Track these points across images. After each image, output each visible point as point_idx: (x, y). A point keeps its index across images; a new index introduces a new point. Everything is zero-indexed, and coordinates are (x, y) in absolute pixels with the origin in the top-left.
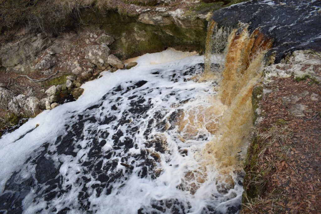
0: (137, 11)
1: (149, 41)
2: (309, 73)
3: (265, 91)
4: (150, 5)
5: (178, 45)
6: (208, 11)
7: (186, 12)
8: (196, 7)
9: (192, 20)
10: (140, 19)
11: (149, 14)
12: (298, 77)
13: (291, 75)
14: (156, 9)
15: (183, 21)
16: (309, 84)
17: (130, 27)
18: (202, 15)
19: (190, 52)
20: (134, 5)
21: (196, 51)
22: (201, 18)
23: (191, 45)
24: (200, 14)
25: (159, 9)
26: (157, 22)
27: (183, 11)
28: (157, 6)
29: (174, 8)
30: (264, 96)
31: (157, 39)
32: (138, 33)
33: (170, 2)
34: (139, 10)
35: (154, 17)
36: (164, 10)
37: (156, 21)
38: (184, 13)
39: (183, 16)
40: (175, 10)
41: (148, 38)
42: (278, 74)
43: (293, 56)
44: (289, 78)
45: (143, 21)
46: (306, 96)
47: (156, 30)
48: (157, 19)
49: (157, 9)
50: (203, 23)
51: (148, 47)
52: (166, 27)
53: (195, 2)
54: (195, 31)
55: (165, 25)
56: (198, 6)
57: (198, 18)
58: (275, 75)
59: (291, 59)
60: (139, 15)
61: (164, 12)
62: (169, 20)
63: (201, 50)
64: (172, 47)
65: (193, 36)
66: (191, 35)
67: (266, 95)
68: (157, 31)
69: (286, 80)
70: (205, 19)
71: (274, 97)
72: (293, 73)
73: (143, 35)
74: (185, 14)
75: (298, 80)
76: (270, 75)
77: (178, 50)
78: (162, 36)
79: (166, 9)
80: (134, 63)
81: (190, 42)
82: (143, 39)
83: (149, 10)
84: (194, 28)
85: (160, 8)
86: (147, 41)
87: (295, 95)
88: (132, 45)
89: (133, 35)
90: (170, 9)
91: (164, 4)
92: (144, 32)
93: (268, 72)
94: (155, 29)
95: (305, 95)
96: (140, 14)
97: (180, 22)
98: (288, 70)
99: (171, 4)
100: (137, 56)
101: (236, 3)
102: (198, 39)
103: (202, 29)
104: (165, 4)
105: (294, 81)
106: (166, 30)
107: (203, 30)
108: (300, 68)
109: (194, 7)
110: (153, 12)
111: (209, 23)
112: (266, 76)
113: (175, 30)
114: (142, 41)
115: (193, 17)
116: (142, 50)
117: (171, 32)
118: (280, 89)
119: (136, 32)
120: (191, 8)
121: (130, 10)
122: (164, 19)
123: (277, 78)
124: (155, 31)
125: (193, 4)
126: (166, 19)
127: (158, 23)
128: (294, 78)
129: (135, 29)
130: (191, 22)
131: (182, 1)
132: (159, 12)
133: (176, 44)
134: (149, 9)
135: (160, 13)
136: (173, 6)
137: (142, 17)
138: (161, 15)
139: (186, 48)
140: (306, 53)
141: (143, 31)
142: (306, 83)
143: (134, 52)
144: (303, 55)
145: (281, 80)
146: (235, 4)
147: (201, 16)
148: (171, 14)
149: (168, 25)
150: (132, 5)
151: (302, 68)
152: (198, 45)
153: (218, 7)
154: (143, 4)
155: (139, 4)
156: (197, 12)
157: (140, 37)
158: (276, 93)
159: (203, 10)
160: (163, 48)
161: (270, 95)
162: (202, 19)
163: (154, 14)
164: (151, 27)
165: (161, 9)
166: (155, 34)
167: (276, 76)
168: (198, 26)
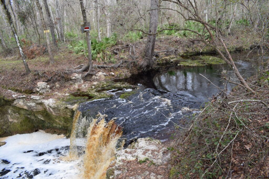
0: (13, 97)
1: (21, 123)
2: (148, 156)
3: (116, 172)
4: (26, 93)
5: (48, 128)
6: (75, 103)
7: (57, 102)
8: (66, 99)
9: (62, 109)
10: (15, 103)
11: (24, 100)
12: (141, 160)
13: (136, 158)
14: (30, 96)
15: (54, 109)
16: (149, 165)
17: (5, 109)
18: (70, 105)
19: (58, 135)
20: (12, 91)
21: (64, 134)
22: (69, 108)
23: (60, 129)
24: (68, 104)
25: (34, 97)
26: (31, 107)
27: (55, 100)
28: (33, 95)
29: (47, 97)
30: (115, 176)
31: (29, 121)
32: (12, 115)
33: (45, 92)
34: (15, 96)
35: (28, 103)
36: (38, 99)
37: (30, 107)
38: (55, 102)
39: (54, 105)
40: (48, 99)
41: (20, 120)
42: (126, 158)
43: (138, 142)
44: (134, 160)
45: (18, 105)
46: (146, 176)
47: (29, 114)
48: (31, 105)
49: (32, 96)
50: (70, 112)
51: (19, 129)
52: (38, 112)
53: (66, 95)
54: (64, 118)
55: (37, 110)
56: (68, 98)
57: (67, 108)
58: (124, 158)
59: (136, 145)
60: (14, 100)
61: (38, 100)
62: (41, 107)
63: (68, 134)
64: (42, 129)
65: (61, 122)
66: (60, 121)
67: (116, 176)
68: (30, 114)
69: (132, 162)
70: (72, 109)
71: (123, 177)
72: (137, 156)
73: (16, 117)
74: (56, 103)
75: (141, 162)
76: (120, 158)
77: (47, 132)
78: (34, 119)
79: (40, 98)
80: (3, 142)
81: (59, 127)
82: (16, 121)
83: (25, 97)
84: (63, 115)
85: (35, 96)
86: (19, 123)
87: (139, 175)
88: (4, 126)
89: (7, 117)
90: (43, 98)
91: (39, 94)
92: (17, 115)
93: (119, 156)
94: (28, 113)
95: (146, 174)
96: (16, 99)
97: (51, 109)
98: (134, 154)
99: (45, 94)
100: (7, 136)
101: (98, 99)
102: (65, 125)
103: (69, 116)
104: (39, 93)
105: (138, 163)
106: (39, 115)
108: (142, 152)
109: (64, 98)
110: (28, 99)
111: (75, 112)
112: (118, 159)
113: (46, 115)
114: (15, 122)
115: (62, 107)
116: (13, 131)
117: (43, 117)
118: (127, 171)
119: (9, 114)
120: (61, 99)
121: (7, 95)
122: (37, 106)
123: (125, 160)
124: (28, 115)
125: (64, 96)
126: (39, 106)
127: (32, 108)
128: (138, 160)
129: (10, 111)
130: (61, 111)
131: (55, 93)
132: (33, 100)
133: (47, 127)
134: (24, 96)
135: (34, 100)
136: (47, 96)
137: (17, 101)
138: (35, 102)
139: (55, 132)
140: (147, 140)
141: (17, 114)
142: (147, 164)
143: (5, 132)
144: (144, 142)
145: (128, 162)
146: (97, 99)
147: (69, 106)
148: (44, 102)
149: (40, 111)
150: (9, 91)
151: (144, 152)
152: (66, 129)
153: (83, 100)
154: (20, 91)
155: (16, 91)
156: (67, 103)
157: (13, 118)
158: (124, 174)
159: (71, 102)
160: (34, 130)
161: (120, 176)
162: (70, 108)
163: (28, 100)
164: (25, 111)
165: (36, 97)
166: (28, 117)
167: (125, 159)
168: (66, 114)
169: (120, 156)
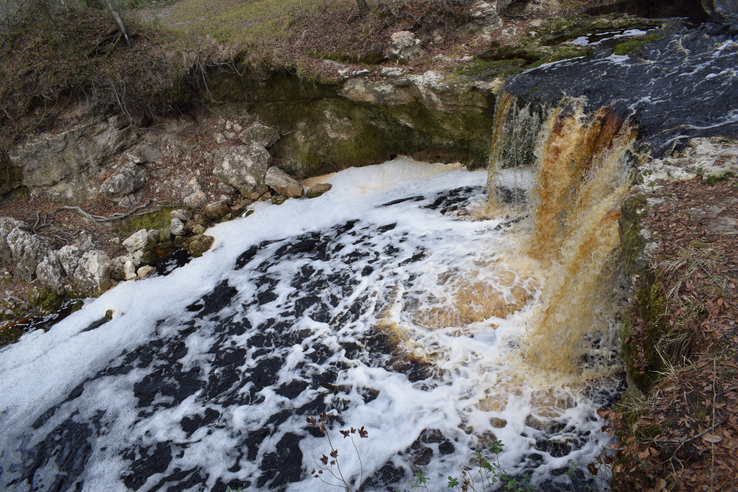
0: (339, 74)
1: (356, 140)
2: (731, 168)
3: (652, 201)
4: (368, 63)
5: (420, 150)
6: (495, 75)
7: (448, 76)
8: (467, 68)
9: (462, 93)
10: (346, 89)
11: (365, 79)
12: (712, 175)
13: (695, 175)
14: (381, 70)
15: (441, 93)
16: (735, 186)
17: (317, 109)
18: (482, 82)
19: (446, 163)
20: (332, 62)
21: (461, 162)
22: (481, 87)
23: (449, 149)
24: (478, 80)
25: (389, 71)
26: (383, 96)
27: (441, 74)
28: (383, 65)
29: (420, 69)
30: (651, 209)
31: (375, 135)
32: (334, 122)
33: (411, 57)
34: (344, 72)
35: (377, 86)
36: (398, 73)
37: (381, 96)
38: (443, 78)
39: (441, 84)
40: (422, 72)
41: (354, 134)
42: (669, 175)
43: (691, 146)
44: (692, 179)
45: (352, 95)
46: (733, 206)
47: (373, 116)
48: (383, 91)
49: (384, 70)
50: (484, 99)
51: (354, 154)
52: (400, 108)
53: (463, 59)
54: (464, 116)
55: (399, 103)
56: (472, 65)
57: (474, 89)
58: (663, 176)
59: (688, 152)
60: (345, 81)
61: (399, 76)
62: (407, 94)
63: (472, 161)
64: (406, 154)
65: (458, 128)
66: (453, 126)
67: (653, 207)
68: (376, 118)
69: (687, 183)
70: (489, 91)
71: (670, 210)
72: (700, 170)
73: (345, 128)
74: (445, 79)
75: (712, 181)
76: (653, 178)
77: (420, 159)
78: (386, 129)
79: (402, 71)
80: (324, 185)
81: (448, 144)
82: (344, 136)
83: (367, 73)
84: (464, 110)
85: (391, 69)
86: (353, 140)
87: (711, 204)
88: (319, 149)
89: (323, 128)
90: (411, 72)
91: (397, 61)
92: (346, 121)
93: (647, 173)
94: (371, 114)
95: (732, 203)
96: (348, 78)
97: (434, 97)
98: (690, 166)
99: (411, 60)
100: (329, 173)
101: (552, 61)
102: (467, 136)
103: (480, 111)
104: (399, 60)
105: (704, 184)
106: (401, 114)
107: (482, 114)
108: (712, 162)
109: (463, 68)
110: (375, 76)
111: (498, 98)
112: (645, 181)
113: (419, 114)
114: (342, 139)
115: (462, 87)
116: (340, 160)
117: (411, 120)
118: (679, 198)
119: (328, 121)
120: (455, 69)
121: (325, 72)
122: (397, 92)
123: (668, 181)
124: (372, 119)
125: (459, 62)
126: (402, 91)
127: (385, 98)
128: (704, 178)
129: (328, 114)
130: (460, 97)
131: (436, 57)
132: (388, 77)
133: (417, 146)
134: (365, 70)
135: (389, 79)
136: (417, 66)
137: (351, 84)
138: (392, 84)
139: (438, 157)
140: (716, 142)
141: (346, 118)
142: (729, 185)
143: (324, 163)
144: (711, 145)
145: (677, 184)
146: (550, 62)
147: (481, 84)
148: (414, 81)
149: (404, 105)
150: (327, 61)
151: (717, 161)
152: (465, 149)
153: (514, 68)
154: (352, 60)
155: (344, 59)
156: (471, 77)
157: (337, 131)
158: (672, 205)
159: (484, 74)
160: (388, 155)
161: (661, 207)
162: (483, 89)
163: (376, 80)
164: (364, 110)
165: (393, 71)
166: (371, 125)
167: (666, 179)
168: (474, 106)
169: (650, 174)
